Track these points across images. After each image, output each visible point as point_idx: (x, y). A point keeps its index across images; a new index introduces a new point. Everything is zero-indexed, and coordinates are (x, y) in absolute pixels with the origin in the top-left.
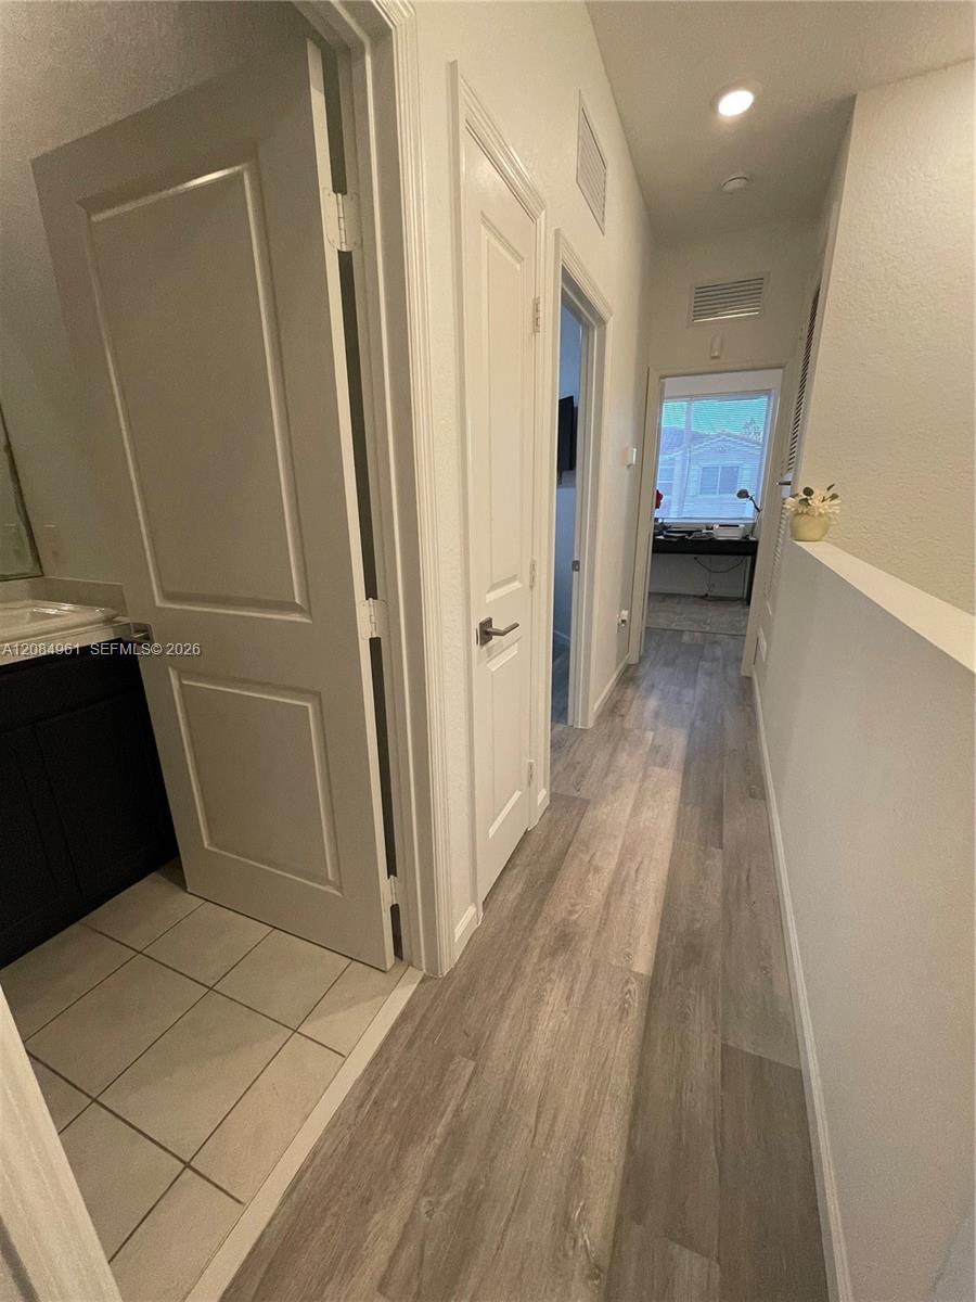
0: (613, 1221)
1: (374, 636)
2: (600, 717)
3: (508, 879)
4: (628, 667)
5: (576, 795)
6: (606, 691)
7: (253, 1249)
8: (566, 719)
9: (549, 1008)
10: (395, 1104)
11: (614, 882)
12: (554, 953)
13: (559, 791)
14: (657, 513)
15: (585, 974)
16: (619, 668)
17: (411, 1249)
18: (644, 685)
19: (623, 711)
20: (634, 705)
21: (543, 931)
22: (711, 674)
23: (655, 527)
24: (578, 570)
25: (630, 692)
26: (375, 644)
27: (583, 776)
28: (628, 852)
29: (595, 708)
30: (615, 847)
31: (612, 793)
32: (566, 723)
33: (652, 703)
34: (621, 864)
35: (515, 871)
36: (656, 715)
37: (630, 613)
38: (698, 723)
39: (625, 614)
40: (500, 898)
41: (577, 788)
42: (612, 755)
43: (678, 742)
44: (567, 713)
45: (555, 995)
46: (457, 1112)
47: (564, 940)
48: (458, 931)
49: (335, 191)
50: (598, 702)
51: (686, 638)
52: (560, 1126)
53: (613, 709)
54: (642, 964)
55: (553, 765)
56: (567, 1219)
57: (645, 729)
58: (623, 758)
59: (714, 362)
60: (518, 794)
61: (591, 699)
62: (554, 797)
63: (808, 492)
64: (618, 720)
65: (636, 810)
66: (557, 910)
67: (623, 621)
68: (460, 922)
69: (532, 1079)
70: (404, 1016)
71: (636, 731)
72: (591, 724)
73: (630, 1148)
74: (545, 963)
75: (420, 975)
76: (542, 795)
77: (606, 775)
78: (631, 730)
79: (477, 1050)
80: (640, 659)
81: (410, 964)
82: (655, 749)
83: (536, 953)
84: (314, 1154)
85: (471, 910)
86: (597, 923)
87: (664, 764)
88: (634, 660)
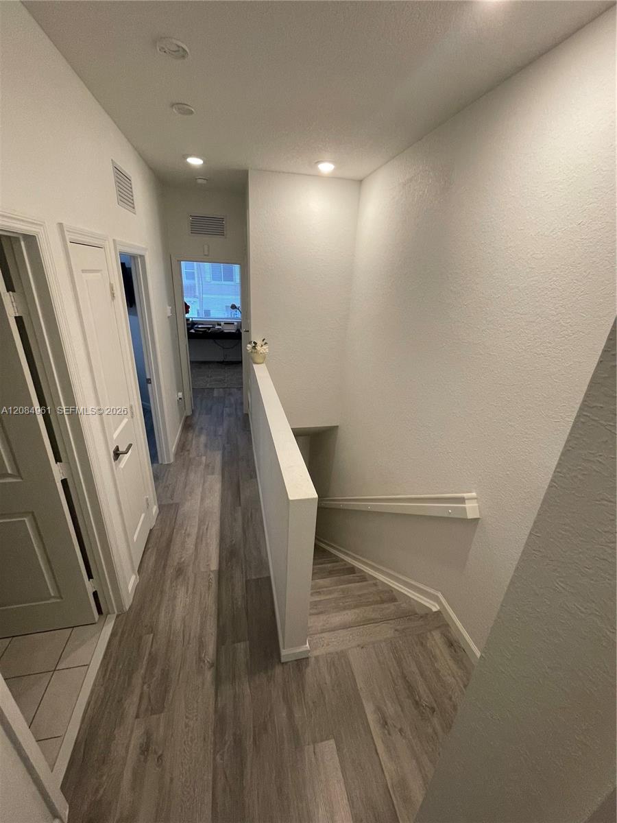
0: (215, 650)
1: (63, 478)
2: (177, 454)
3: (147, 556)
4: (187, 417)
5: (172, 502)
6: (178, 436)
7: (75, 743)
8: (158, 460)
9: (180, 600)
10: (121, 667)
11: (197, 538)
12: (177, 577)
13: (163, 503)
14: (187, 316)
15: (191, 582)
16: (182, 421)
17: (145, 701)
18: (197, 429)
19: (188, 448)
20: (194, 442)
21: (170, 571)
22: (229, 415)
23: (188, 324)
24: (151, 383)
25: (190, 435)
26: (64, 482)
27: (174, 492)
28: (202, 522)
29: (173, 449)
30: (196, 522)
31: (190, 496)
32: (158, 463)
33: (203, 439)
34: (199, 529)
35: (150, 550)
36: (206, 446)
37: (183, 394)
38: (226, 445)
39: (180, 394)
40: (145, 565)
41: (172, 497)
42: (187, 475)
43: (217, 458)
44: (157, 456)
45: (181, 593)
46: (150, 654)
47: (180, 571)
48: (130, 587)
49: (8, 292)
50: (174, 447)
51: (216, 393)
52: (192, 635)
53: (182, 447)
54: (214, 566)
55: (156, 489)
56: (200, 658)
57: (201, 456)
58: (192, 476)
59: (205, 257)
60: (143, 515)
61: (170, 444)
62: (160, 507)
63: (255, 343)
64: (186, 453)
65: (202, 499)
66: (174, 560)
67: (180, 399)
68: (130, 582)
69: (178, 626)
70: (113, 635)
71: (197, 458)
72: (172, 460)
73: (218, 626)
74: (174, 584)
75: (115, 616)
76: (155, 509)
77: (185, 488)
78: (194, 458)
79: (152, 629)
80: (193, 411)
81: (108, 613)
82: (207, 466)
83: (169, 581)
84: (88, 704)
85: (133, 577)
86: (193, 557)
87: (213, 473)
88: (189, 413)
